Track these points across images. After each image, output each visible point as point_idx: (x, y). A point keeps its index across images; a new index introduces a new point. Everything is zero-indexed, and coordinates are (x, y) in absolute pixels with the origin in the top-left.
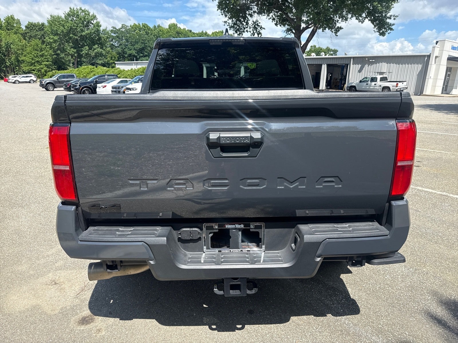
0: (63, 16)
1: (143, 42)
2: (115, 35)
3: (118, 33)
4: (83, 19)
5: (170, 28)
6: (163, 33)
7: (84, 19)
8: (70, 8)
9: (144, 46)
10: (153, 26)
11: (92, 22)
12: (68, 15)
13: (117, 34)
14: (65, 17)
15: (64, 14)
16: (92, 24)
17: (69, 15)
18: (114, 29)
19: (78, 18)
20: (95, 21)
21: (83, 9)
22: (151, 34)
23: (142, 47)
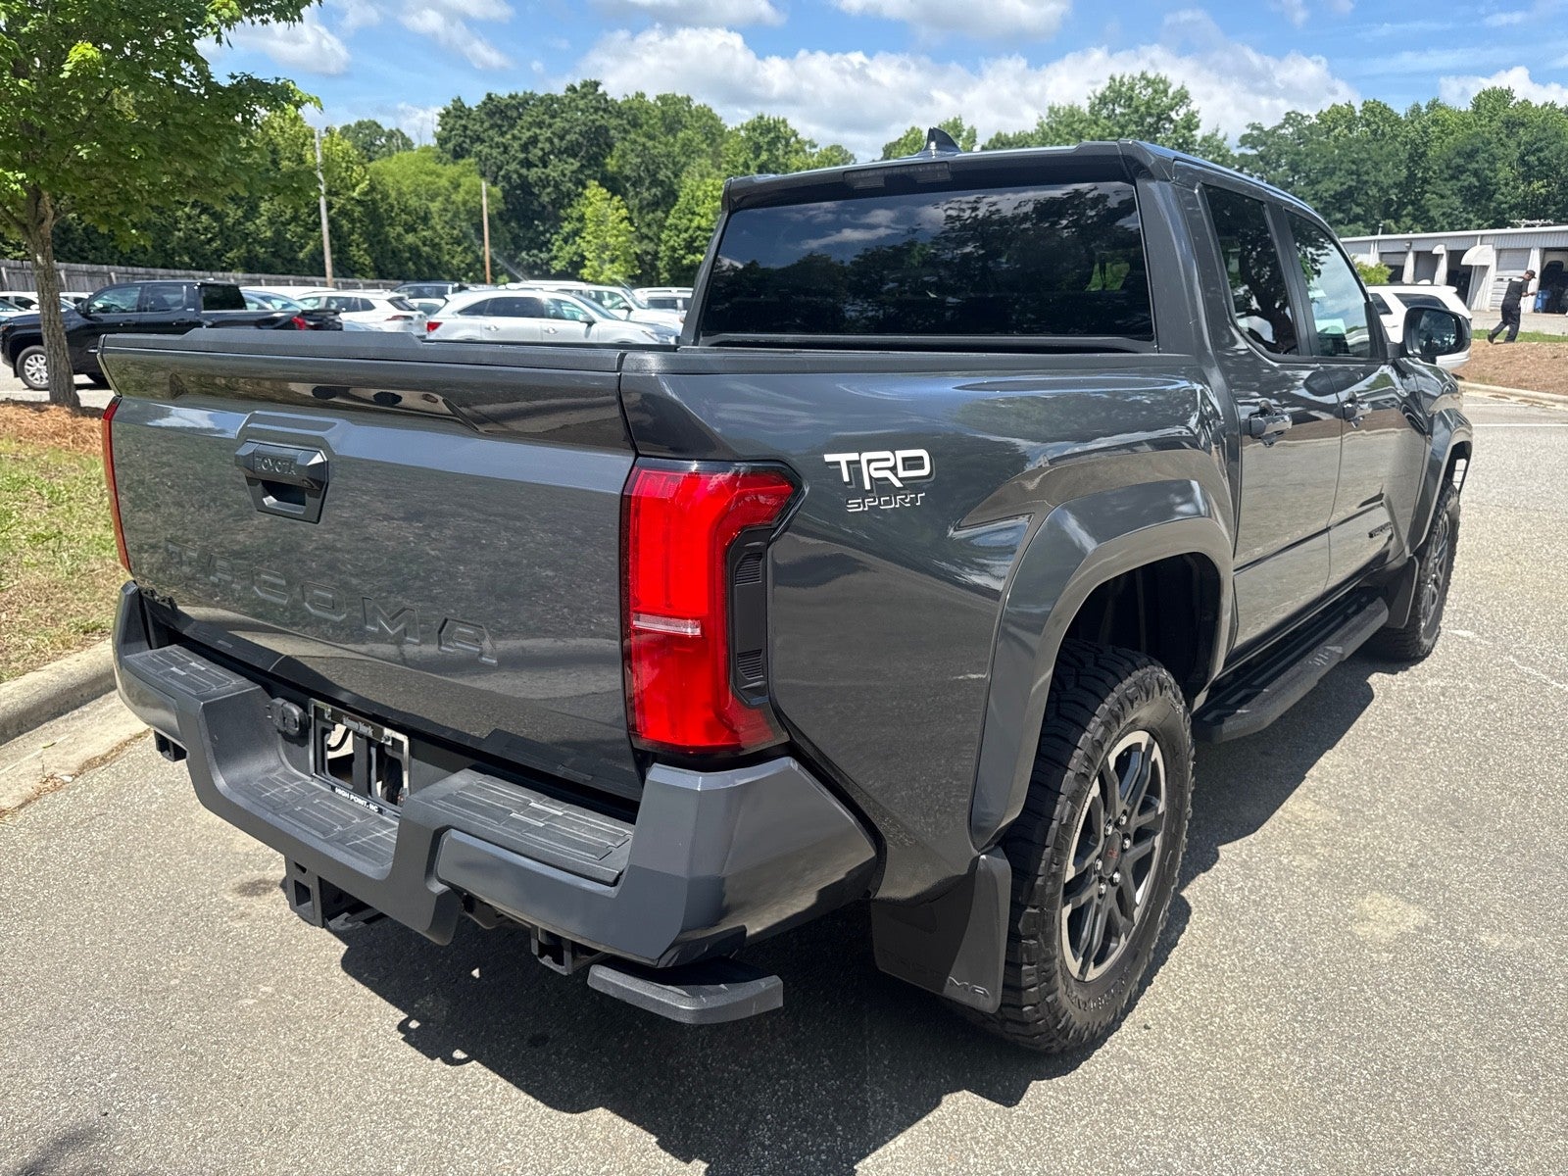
0: (1085, 108)
1: (1354, 167)
2: (1254, 152)
3: (1265, 144)
4: (1143, 109)
5: (1478, 108)
6: (1442, 131)
7: (1148, 107)
8: (1112, 79)
9: (1354, 184)
10: (1410, 105)
11: (1173, 114)
12: (1100, 100)
13: (1260, 149)
14: (1092, 107)
15: (1089, 98)
16: (1171, 121)
17: (1103, 100)
18: (1255, 132)
19: (1129, 106)
20: (1183, 111)
21: (1151, 75)
22: (1395, 137)
23: (1345, 187)
